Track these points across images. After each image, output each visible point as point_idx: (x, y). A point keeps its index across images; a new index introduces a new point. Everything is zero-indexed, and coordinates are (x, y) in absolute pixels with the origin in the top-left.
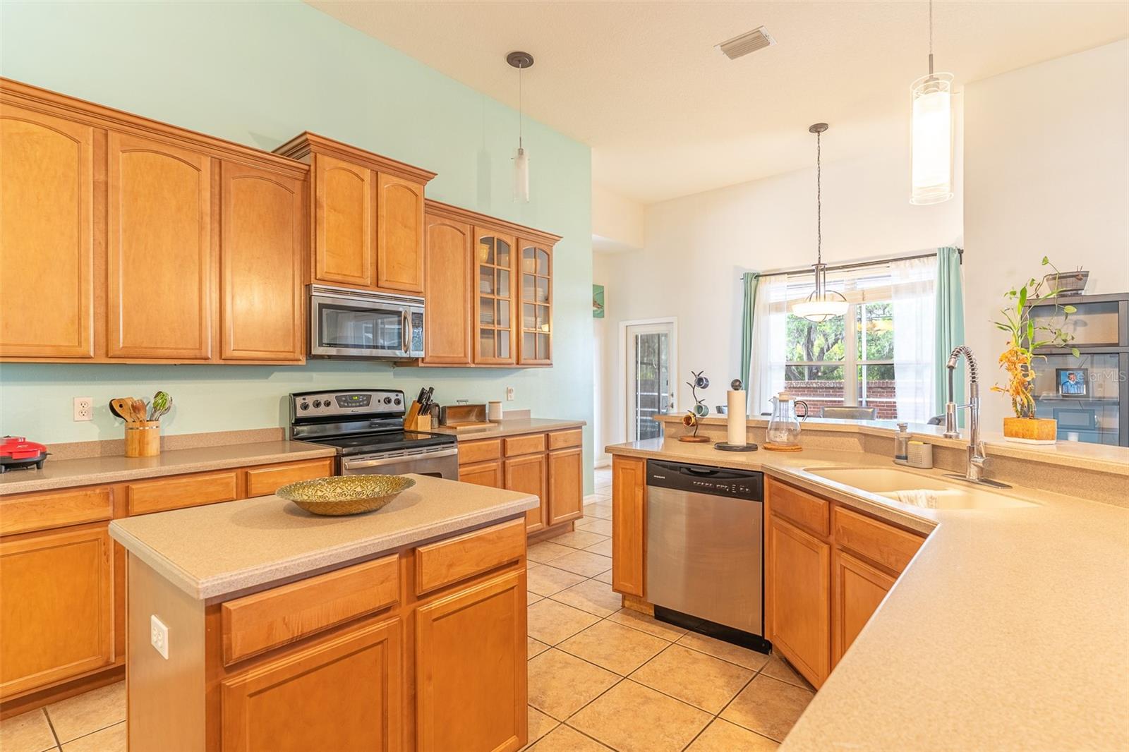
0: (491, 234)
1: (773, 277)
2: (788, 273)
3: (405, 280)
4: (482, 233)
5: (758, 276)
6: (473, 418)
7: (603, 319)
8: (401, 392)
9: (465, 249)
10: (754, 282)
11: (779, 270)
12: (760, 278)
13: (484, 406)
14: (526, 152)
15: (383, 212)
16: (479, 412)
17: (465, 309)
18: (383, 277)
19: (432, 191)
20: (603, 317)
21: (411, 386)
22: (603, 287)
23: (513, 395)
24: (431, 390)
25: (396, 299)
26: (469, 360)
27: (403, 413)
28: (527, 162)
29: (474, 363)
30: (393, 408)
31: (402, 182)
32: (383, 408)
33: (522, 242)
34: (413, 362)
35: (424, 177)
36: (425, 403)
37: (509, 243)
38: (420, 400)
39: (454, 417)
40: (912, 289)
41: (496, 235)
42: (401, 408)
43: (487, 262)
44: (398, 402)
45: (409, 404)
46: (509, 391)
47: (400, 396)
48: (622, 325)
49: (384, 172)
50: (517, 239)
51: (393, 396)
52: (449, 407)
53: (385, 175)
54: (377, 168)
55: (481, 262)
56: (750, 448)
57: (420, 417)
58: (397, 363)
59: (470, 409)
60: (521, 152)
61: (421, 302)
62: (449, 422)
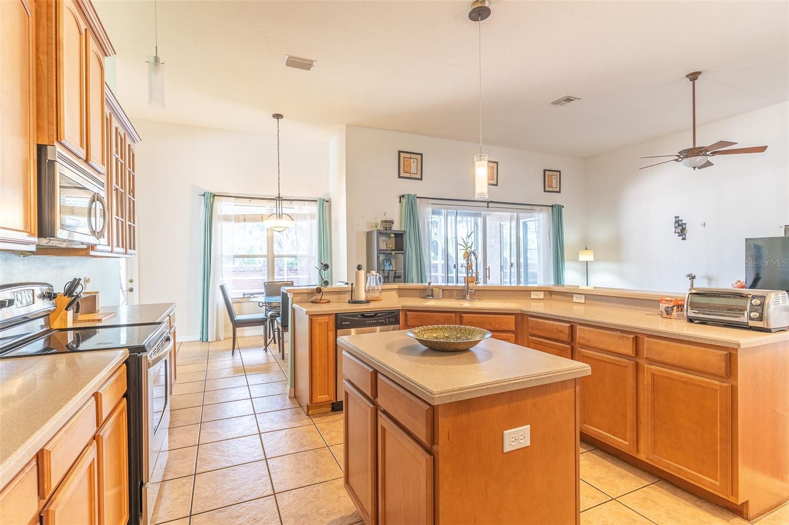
0: (117, 124)
1: (224, 198)
2: (235, 197)
10: (212, 199)
11: (227, 193)
12: (215, 197)
26: (110, 248)
29: (112, 251)
33: (126, 137)
37: (122, 136)
40: (305, 217)
41: (118, 127)
50: (125, 134)
56: (368, 302)
61: (103, 185)
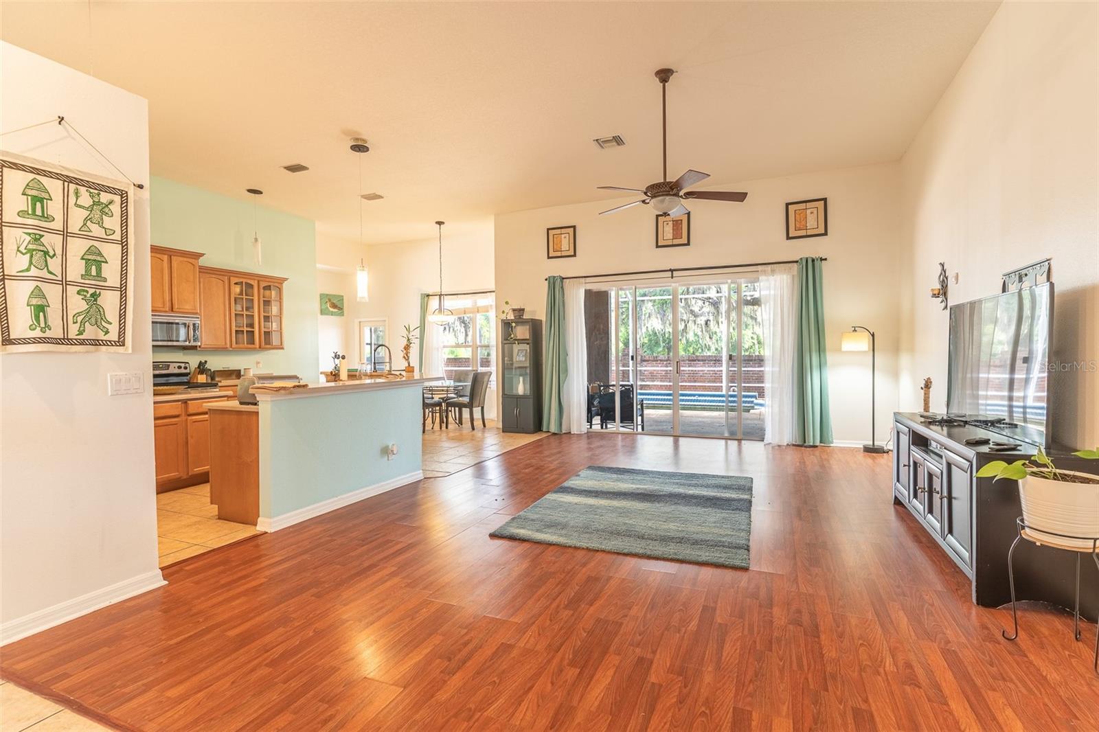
0: (241, 280)
3: (188, 307)
4: (234, 280)
5: (428, 296)
6: (234, 377)
7: (342, 317)
8: (188, 363)
9: (224, 289)
10: (426, 299)
12: (431, 296)
13: (240, 370)
14: (259, 240)
15: (175, 275)
16: (237, 374)
17: (225, 320)
18: (176, 306)
19: (202, 262)
20: (343, 315)
21: (193, 361)
22: (342, 296)
23: (261, 365)
24: (206, 362)
25: (183, 317)
26: (228, 346)
27: (189, 374)
28: (260, 245)
29: (231, 347)
30: (183, 371)
31: (185, 259)
32: (177, 371)
33: (261, 283)
34: (194, 348)
35: (198, 256)
36: (202, 368)
37: (253, 284)
38: (199, 367)
39: (221, 376)
41: (244, 281)
42: (188, 371)
43: (239, 295)
44: (186, 368)
45: (193, 369)
46: (258, 363)
47: (187, 365)
48: (357, 321)
49: (174, 256)
50: (258, 281)
51: (183, 365)
52: (218, 371)
53: (175, 257)
54: (171, 253)
55: (235, 294)
57: (199, 376)
58: (185, 348)
59: (233, 372)
60: (256, 240)
61: (198, 318)
62: (217, 379)
